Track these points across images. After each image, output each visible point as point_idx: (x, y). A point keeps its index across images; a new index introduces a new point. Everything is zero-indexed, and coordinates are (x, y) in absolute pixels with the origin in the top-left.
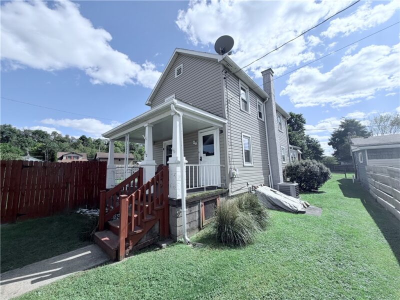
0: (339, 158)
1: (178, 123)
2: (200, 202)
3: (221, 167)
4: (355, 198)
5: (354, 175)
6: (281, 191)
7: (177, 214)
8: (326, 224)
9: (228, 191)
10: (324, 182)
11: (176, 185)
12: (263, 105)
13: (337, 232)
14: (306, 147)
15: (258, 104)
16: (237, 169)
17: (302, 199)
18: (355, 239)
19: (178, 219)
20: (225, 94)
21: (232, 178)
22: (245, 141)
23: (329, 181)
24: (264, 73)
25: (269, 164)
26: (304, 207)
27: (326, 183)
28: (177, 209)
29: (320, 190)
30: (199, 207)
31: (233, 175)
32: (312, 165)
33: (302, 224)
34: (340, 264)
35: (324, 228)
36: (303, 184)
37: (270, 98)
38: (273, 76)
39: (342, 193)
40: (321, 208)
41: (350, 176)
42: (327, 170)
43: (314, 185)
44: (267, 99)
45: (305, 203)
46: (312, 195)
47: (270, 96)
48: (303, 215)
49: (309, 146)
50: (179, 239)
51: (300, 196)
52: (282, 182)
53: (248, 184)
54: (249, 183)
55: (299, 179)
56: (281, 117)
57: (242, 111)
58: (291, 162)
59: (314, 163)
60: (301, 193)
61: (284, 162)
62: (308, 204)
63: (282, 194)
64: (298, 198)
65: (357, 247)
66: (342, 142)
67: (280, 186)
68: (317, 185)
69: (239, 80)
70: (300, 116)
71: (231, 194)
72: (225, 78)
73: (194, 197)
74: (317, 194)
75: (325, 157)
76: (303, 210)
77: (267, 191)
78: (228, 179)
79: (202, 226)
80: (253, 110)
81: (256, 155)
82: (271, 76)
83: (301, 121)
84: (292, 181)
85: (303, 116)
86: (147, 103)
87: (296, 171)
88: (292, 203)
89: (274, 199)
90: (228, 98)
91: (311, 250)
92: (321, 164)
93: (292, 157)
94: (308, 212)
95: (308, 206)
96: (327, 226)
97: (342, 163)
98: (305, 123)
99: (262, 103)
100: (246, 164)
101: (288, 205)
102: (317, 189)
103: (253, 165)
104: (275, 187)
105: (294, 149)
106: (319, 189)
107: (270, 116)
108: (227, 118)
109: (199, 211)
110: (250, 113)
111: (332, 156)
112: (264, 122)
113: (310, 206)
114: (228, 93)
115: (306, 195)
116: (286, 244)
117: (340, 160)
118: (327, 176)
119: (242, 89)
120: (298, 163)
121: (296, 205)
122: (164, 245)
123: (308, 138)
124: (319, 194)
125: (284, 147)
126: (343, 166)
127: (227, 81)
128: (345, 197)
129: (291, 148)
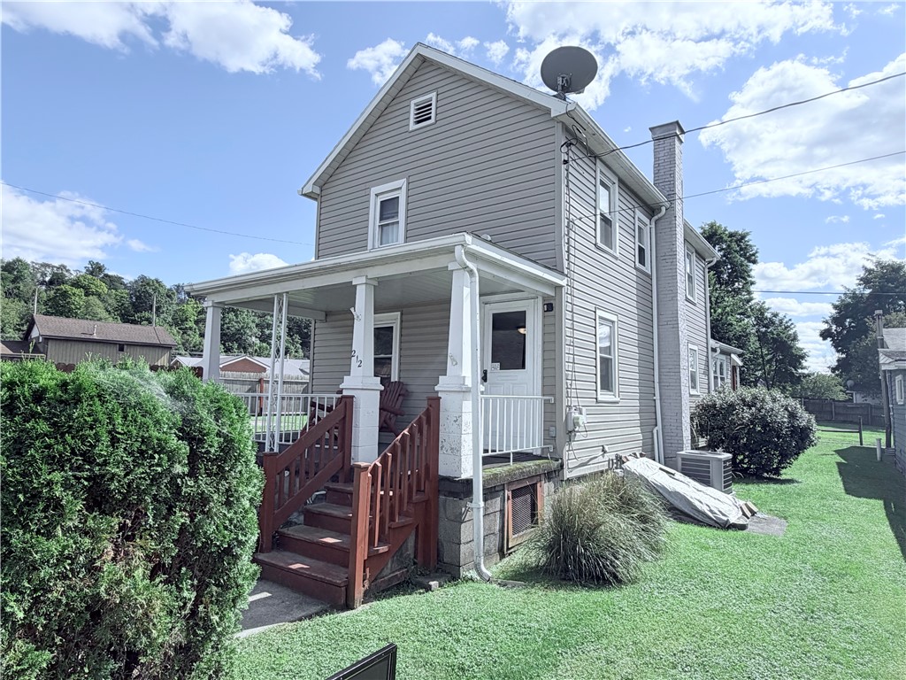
0: (850, 383)
1: (467, 291)
2: (504, 490)
3: (546, 403)
4: (870, 498)
5: (883, 437)
6: (685, 472)
7: (461, 514)
8: (792, 552)
9: (562, 466)
10: (798, 454)
11: (460, 443)
12: (649, 227)
13: (815, 567)
14: (753, 339)
15: (637, 223)
16: (584, 409)
17: (739, 496)
18: (851, 579)
19: (463, 525)
20: (564, 206)
21: (570, 434)
22: (603, 331)
23: (810, 451)
24: (659, 134)
25: (657, 397)
26: (744, 514)
27: (801, 457)
28: (463, 502)
29: (786, 474)
30: (503, 501)
31: (576, 424)
32: (769, 405)
33: (739, 551)
34: (812, 617)
35: (789, 560)
36: (741, 457)
37: (671, 209)
38: (681, 142)
39: (841, 485)
40: (785, 518)
41: (873, 439)
42: (809, 421)
43: (770, 460)
44: (663, 209)
45: (746, 504)
46: (764, 487)
47: (672, 201)
48: (740, 532)
49: (762, 338)
50: (463, 573)
51: (734, 487)
52: (687, 450)
53: (604, 451)
54: (606, 448)
55: (731, 444)
56: (694, 257)
57: (599, 248)
58: (713, 393)
59: (774, 400)
60: (737, 480)
61: (693, 392)
62: (755, 509)
63: (687, 479)
64: (729, 492)
65: (851, 592)
66: (863, 330)
67: (683, 459)
68: (780, 462)
69: (598, 160)
70: (743, 237)
71: (567, 475)
72: (566, 162)
73: (495, 475)
74: (776, 486)
75: (809, 375)
76: (741, 522)
77: (651, 470)
78: (561, 434)
79: (508, 549)
80: (624, 243)
81: (627, 372)
82: (677, 142)
83: (744, 255)
84: (712, 446)
85: (752, 240)
86: (308, 190)
87: (725, 418)
88: (715, 505)
89: (670, 493)
90: (571, 217)
91: (759, 595)
92: (791, 402)
93: (716, 378)
94: (753, 527)
95: (753, 513)
96: (794, 557)
97: (858, 398)
98: (754, 262)
99: (646, 220)
100: (604, 396)
101: (705, 509)
102: (777, 471)
103: (617, 399)
104: (668, 461)
105: (723, 352)
106: (783, 471)
107: (666, 258)
108: (566, 271)
109: (502, 511)
110: (617, 255)
111: (829, 373)
112: (650, 277)
113: (759, 515)
114: (572, 202)
115: (750, 486)
116: (705, 585)
117: (851, 388)
118: (808, 436)
119: (603, 184)
120: (732, 397)
121: (724, 508)
122: (434, 584)
123: (762, 311)
124: (783, 486)
125: (695, 348)
126: (859, 406)
127: (571, 170)
128: (847, 496)
129: (714, 350)
